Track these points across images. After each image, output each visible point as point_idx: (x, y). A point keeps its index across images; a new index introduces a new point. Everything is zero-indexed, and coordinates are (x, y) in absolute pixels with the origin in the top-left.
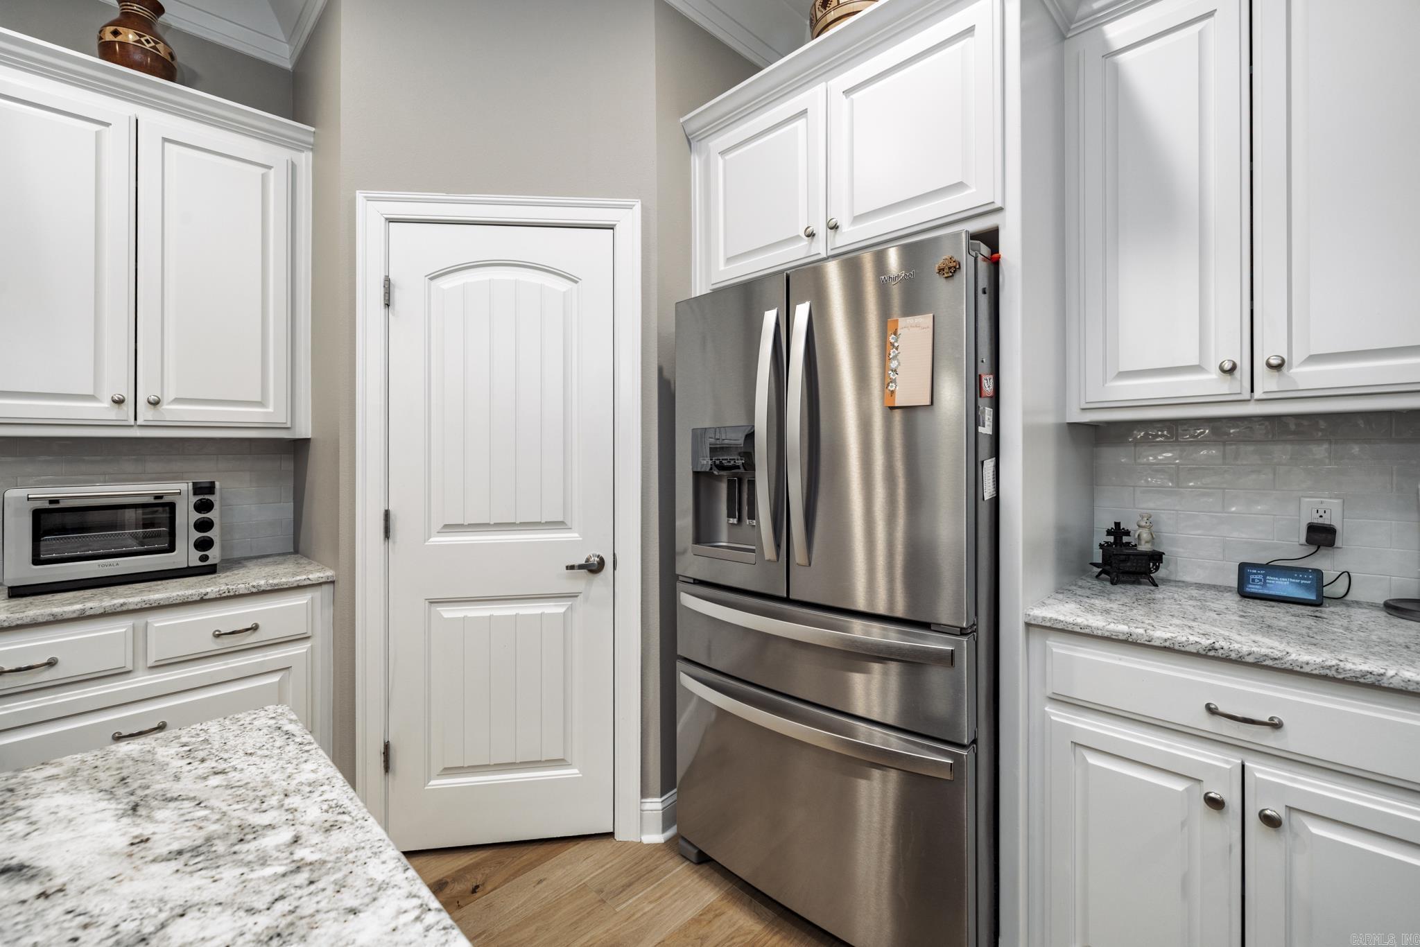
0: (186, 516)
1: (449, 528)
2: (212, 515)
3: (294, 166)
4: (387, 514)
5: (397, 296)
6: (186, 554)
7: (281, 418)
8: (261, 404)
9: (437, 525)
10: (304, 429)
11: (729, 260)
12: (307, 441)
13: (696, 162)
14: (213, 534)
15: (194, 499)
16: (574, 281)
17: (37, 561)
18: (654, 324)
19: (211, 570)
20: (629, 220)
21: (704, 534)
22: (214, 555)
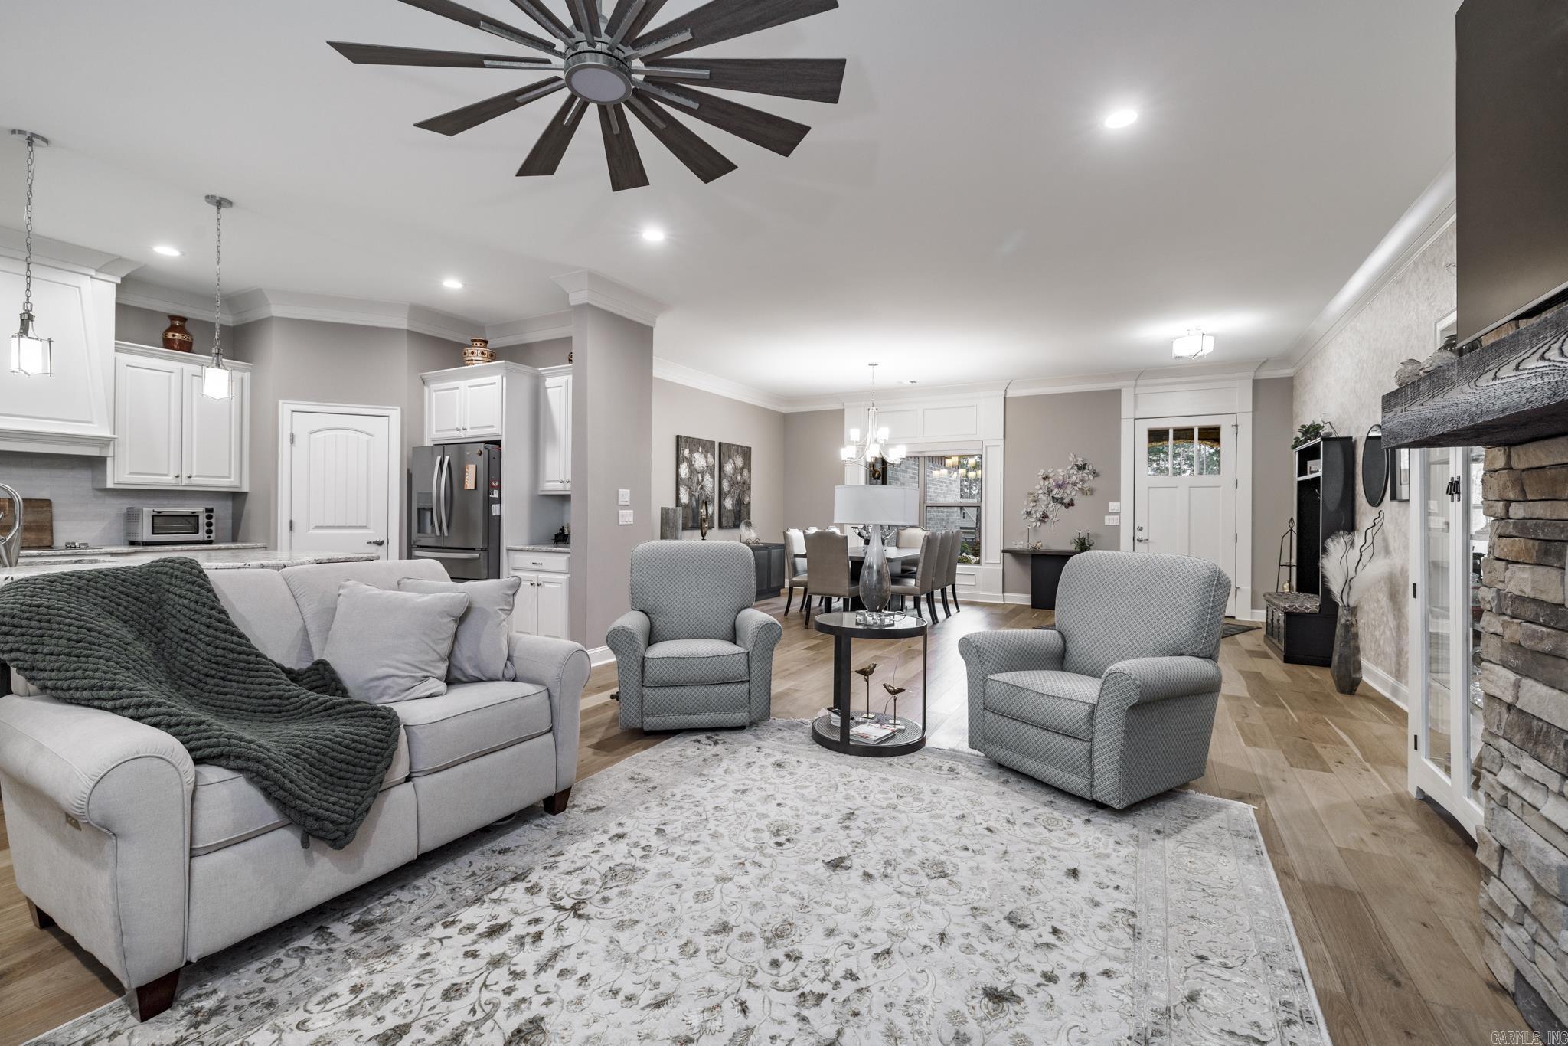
0: (203, 520)
1: (317, 527)
2: (213, 521)
3: (242, 379)
4: (291, 522)
5: (296, 440)
6: (202, 535)
7: (237, 483)
8: (229, 477)
9: (312, 526)
10: (245, 489)
11: (437, 431)
12: (246, 493)
13: (426, 389)
14: (213, 528)
15: (206, 514)
16: (372, 436)
17: (153, 534)
18: (405, 453)
19: (210, 542)
20: (395, 414)
21: (421, 530)
22: (213, 536)
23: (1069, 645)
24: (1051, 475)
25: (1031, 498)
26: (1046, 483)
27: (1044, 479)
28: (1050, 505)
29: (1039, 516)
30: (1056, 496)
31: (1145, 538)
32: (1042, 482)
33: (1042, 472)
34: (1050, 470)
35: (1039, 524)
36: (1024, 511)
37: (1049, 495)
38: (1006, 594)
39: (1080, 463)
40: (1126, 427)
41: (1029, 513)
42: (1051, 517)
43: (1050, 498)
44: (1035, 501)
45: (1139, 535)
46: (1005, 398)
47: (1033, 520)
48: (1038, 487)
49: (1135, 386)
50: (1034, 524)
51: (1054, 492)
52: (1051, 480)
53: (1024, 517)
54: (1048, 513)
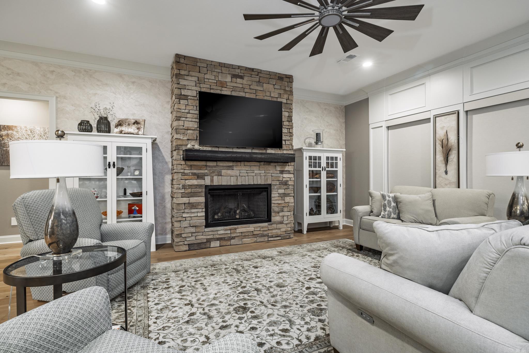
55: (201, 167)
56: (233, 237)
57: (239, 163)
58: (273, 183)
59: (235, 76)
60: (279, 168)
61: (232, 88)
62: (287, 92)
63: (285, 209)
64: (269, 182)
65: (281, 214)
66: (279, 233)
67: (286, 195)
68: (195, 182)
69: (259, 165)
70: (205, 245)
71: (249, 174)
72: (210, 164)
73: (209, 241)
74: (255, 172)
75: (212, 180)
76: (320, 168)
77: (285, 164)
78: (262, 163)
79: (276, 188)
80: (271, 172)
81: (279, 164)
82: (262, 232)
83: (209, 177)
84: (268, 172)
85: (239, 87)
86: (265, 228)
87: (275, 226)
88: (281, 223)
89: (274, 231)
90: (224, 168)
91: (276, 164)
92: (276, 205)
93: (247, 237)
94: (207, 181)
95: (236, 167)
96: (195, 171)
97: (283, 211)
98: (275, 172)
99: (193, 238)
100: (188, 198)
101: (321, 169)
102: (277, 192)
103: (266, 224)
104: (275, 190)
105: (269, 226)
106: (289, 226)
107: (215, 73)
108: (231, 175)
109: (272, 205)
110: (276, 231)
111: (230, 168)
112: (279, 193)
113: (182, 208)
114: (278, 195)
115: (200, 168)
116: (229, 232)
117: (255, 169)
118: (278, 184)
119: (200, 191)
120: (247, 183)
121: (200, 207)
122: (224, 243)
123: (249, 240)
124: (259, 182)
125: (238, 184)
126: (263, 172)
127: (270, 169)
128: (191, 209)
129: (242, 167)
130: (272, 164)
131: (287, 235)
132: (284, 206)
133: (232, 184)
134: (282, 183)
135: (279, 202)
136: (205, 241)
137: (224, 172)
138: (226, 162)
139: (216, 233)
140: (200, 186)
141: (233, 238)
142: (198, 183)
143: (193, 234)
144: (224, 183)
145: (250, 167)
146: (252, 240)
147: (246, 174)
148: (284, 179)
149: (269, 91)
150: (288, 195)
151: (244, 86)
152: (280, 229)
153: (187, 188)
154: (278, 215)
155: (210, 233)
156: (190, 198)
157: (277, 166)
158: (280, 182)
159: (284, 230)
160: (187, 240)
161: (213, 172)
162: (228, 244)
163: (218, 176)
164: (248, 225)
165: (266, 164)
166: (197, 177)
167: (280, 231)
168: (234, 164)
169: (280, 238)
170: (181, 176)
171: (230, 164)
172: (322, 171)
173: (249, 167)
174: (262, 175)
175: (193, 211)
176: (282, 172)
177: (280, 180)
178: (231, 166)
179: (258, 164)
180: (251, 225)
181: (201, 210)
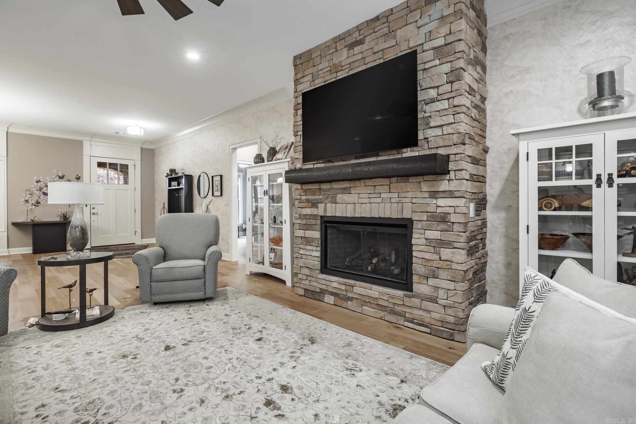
23: (168, 251)
24: (42, 180)
25: (28, 193)
26: (39, 184)
27: (37, 182)
28: (41, 197)
29: (33, 202)
30: (45, 192)
31: (96, 212)
32: (36, 184)
33: (35, 178)
34: (41, 177)
35: (34, 207)
36: (24, 200)
37: (40, 191)
38: (9, 249)
39: (60, 175)
40: (86, 160)
41: (27, 201)
42: (42, 203)
43: (41, 193)
44: (31, 194)
45: (93, 211)
46: (7, 132)
47: (30, 205)
48: (33, 186)
49: (91, 141)
50: (30, 207)
51: (44, 190)
52: (42, 183)
53: (24, 203)
54: (40, 201)
55: (315, 192)
56: (349, 297)
57: (357, 183)
58: (415, 217)
59: (351, 46)
60: (425, 187)
61: (348, 66)
62: (447, 20)
63: (443, 274)
64: (407, 215)
65: (431, 281)
66: (428, 320)
67: (444, 244)
68: (308, 211)
69: (388, 183)
70: (319, 296)
71: (372, 200)
72: (324, 186)
73: (323, 292)
74: (383, 195)
75: (325, 210)
76: (590, 177)
77: (439, 177)
78: (394, 180)
79: (419, 227)
80: (410, 195)
81: (426, 178)
82: (391, 306)
83: (323, 205)
84: (404, 195)
85: (358, 60)
86: (397, 300)
87: (417, 301)
88: (434, 300)
89: (416, 312)
90: (339, 191)
91: (420, 179)
92: (420, 261)
93: (369, 305)
94: (320, 211)
95: (354, 190)
96: (310, 197)
97: (435, 277)
98: (419, 195)
99: (307, 282)
100: (304, 231)
101: (592, 182)
102: (423, 236)
103: (400, 293)
104: (417, 231)
105: (406, 299)
106: (450, 311)
107: (328, 58)
108: (347, 202)
109: (414, 260)
110: (421, 313)
111: (346, 191)
112: (426, 237)
113: (299, 242)
114: (424, 241)
115: (313, 193)
116: (343, 287)
117: (381, 191)
118: (425, 218)
119: (314, 223)
120: (368, 215)
121: (314, 244)
122: (340, 302)
123: (372, 312)
124: (387, 215)
125: (356, 216)
126: (396, 195)
127: (408, 190)
128: (306, 245)
129: (362, 188)
130: (411, 179)
131: (443, 331)
132: (439, 266)
133: (349, 215)
134: (433, 218)
135: (427, 256)
136: (318, 291)
137: (339, 197)
138: (341, 182)
139: (329, 283)
140: (314, 216)
141: (351, 299)
142: (311, 212)
143: (308, 278)
144: (338, 214)
145: (373, 187)
146: (376, 312)
147: (367, 201)
148: (439, 210)
149: (407, 39)
150: (448, 244)
151: (365, 55)
152: (429, 312)
153: (303, 218)
154: (425, 282)
155: (323, 282)
156: (306, 231)
157: (422, 183)
158: (430, 216)
159: (437, 316)
160: (303, 283)
161: (327, 198)
162: (343, 306)
163: (332, 203)
164: (371, 285)
165: (401, 181)
166: (312, 205)
167: (428, 316)
168: (351, 184)
169: (428, 330)
170: (298, 203)
171: (346, 185)
172: (594, 186)
173: (371, 187)
174: (393, 200)
175: (308, 247)
176: (434, 195)
177: (429, 210)
178: (346, 188)
179: (386, 181)
180: (374, 287)
181: (315, 248)
